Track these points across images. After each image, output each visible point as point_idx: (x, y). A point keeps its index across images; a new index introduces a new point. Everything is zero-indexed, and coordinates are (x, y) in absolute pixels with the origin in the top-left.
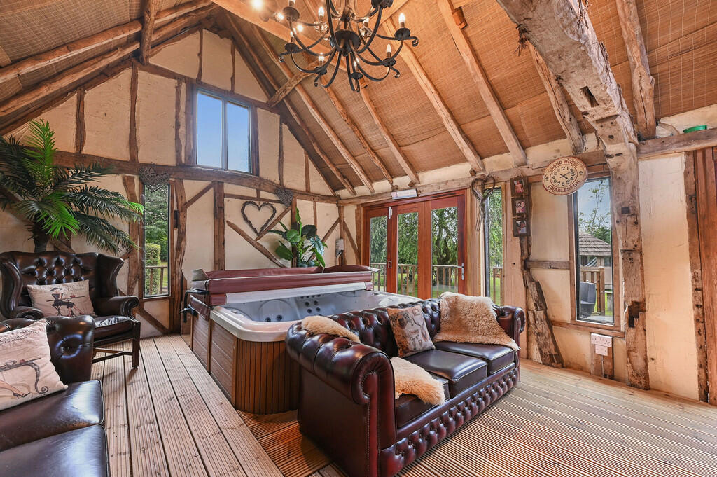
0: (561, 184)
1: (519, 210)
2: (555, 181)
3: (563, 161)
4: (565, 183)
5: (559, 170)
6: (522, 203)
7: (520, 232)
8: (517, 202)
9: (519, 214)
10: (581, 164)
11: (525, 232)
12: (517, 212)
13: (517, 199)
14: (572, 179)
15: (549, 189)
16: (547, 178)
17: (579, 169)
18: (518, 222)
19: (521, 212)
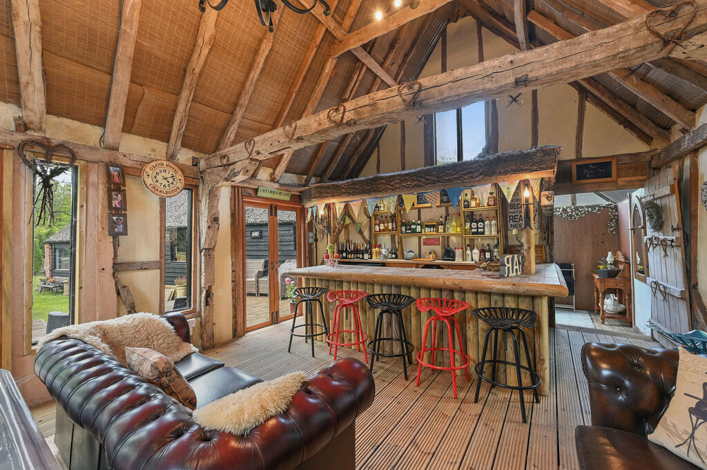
0: (162, 185)
1: (115, 203)
2: (157, 181)
3: (165, 164)
4: (167, 185)
5: (161, 171)
6: (120, 195)
7: (116, 230)
8: (114, 193)
9: (116, 209)
10: (180, 173)
11: (121, 230)
12: (114, 205)
13: (114, 190)
14: (172, 183)
15: (150, 188)
16: (148, 175)
17: (179, 177)
18: (115, 218)
19: (118, 206)
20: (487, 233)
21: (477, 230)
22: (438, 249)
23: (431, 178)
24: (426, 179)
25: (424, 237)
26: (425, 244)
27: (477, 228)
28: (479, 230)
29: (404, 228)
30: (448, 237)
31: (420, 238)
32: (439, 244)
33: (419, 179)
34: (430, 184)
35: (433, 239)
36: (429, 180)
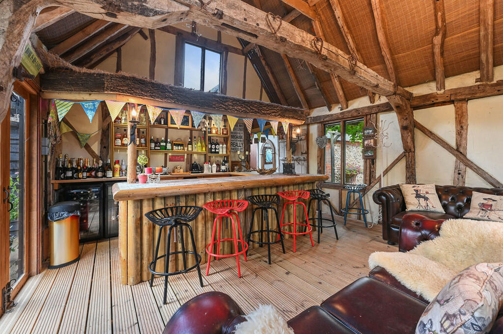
20: (221, 153)
21: (215, 150)
22: (183, 164)
23: (254, 108)
24: (250, 108)
25: (170, 154)
26: (171, 160)
27: (215, 149)
28: (217, 150)
29: (153, 145)
30: (191, 155)
31: (166, 155)
32: (184, 161)
33: (246, 107)
34: (253, 112)
35: (178, 156)
36: (252, 109)
